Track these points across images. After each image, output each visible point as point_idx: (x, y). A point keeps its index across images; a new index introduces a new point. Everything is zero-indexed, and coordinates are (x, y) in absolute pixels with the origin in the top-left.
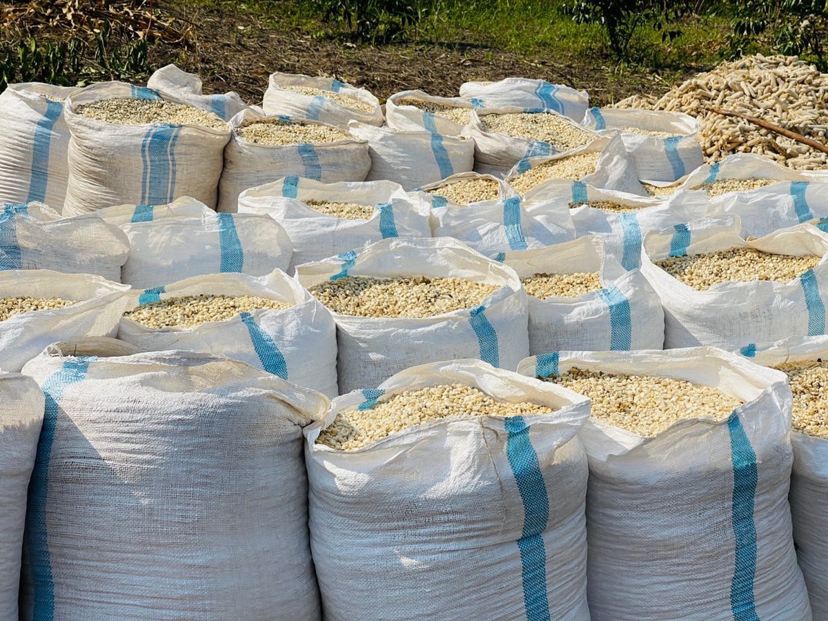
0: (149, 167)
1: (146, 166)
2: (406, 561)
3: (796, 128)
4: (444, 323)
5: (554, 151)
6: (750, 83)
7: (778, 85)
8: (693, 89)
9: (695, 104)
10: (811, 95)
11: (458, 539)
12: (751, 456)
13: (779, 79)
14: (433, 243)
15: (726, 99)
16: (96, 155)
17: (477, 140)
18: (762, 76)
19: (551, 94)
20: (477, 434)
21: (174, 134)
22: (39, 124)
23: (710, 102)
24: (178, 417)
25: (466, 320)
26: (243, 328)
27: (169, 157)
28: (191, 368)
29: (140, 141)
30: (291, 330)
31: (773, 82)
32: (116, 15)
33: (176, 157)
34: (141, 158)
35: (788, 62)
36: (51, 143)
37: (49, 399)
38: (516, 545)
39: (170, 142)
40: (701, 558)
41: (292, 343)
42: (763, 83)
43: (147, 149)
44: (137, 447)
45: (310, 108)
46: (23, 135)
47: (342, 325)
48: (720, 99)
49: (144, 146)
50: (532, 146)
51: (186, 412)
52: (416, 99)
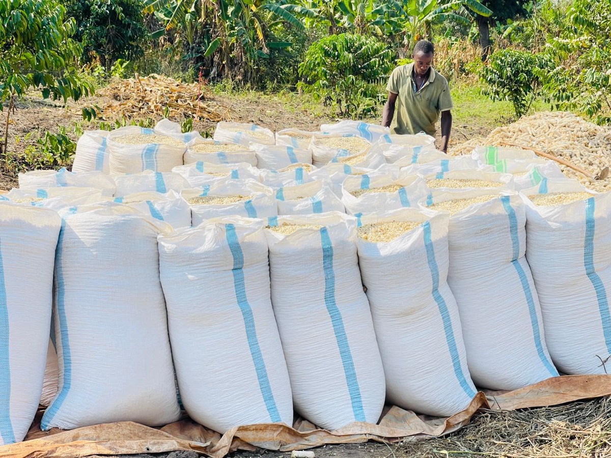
0: (145, 165)
1: (143, 164)
2: (190, 277)
3: (552, 152)
4: (232, 207)
5: (350, 154)
6: (534, 127)
7: (549, 128)
8: (500, 132)
9: (500, 140)
10: (569, 133)
11: (208, 268)
12: (330, 243)
13: (550, 125)
14: (244, 181)
15: (518, 137)
16: (120, 160)
17: (314, 151)
18: (540, 123)
19: (366, 128)
20: (214, 229)
21: (156, 149)
22: (99, 149)
23: (508, 139)
24: (106, 223)
25: (243, 205)
26: (147, 206)
27: (155, 160)
28: (112, 207)
29: (140, 152)
30: (167, 208)
31: (547, 126)
32: (181, 105)
33: (158, 159)
34: (141, 161)
35: (563, 115)
36: (104, 157)
37: (63, 220)
38: (231, 271)
39: (155, 152)
40: (311, 283)
41: (167, 213)
42: (541, 127)
43: (144, 156)
44: (92, 234)
45: (235, 138)
46: (91, 154)
47: (193, 209)
48: (514, 137)
49: (142, 155)
50: (339, 151)
51: (110, 222)
52: (293, 133)
